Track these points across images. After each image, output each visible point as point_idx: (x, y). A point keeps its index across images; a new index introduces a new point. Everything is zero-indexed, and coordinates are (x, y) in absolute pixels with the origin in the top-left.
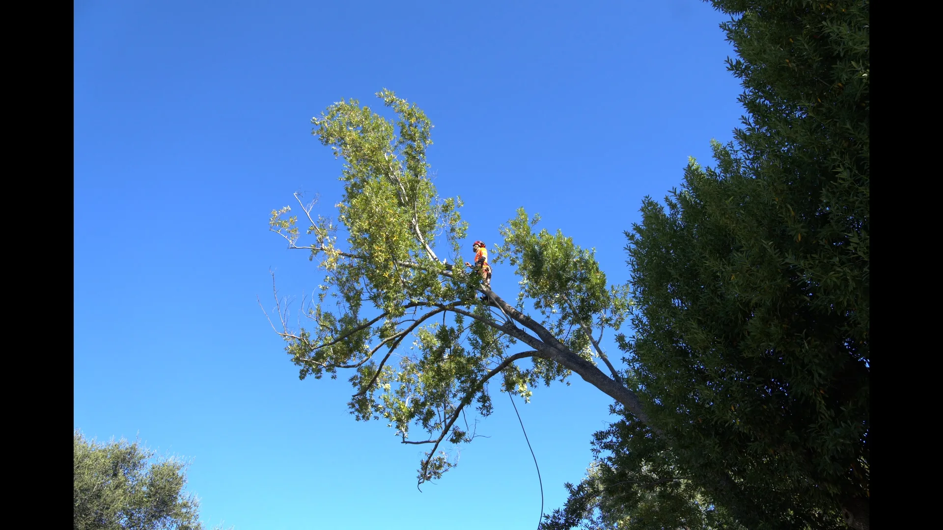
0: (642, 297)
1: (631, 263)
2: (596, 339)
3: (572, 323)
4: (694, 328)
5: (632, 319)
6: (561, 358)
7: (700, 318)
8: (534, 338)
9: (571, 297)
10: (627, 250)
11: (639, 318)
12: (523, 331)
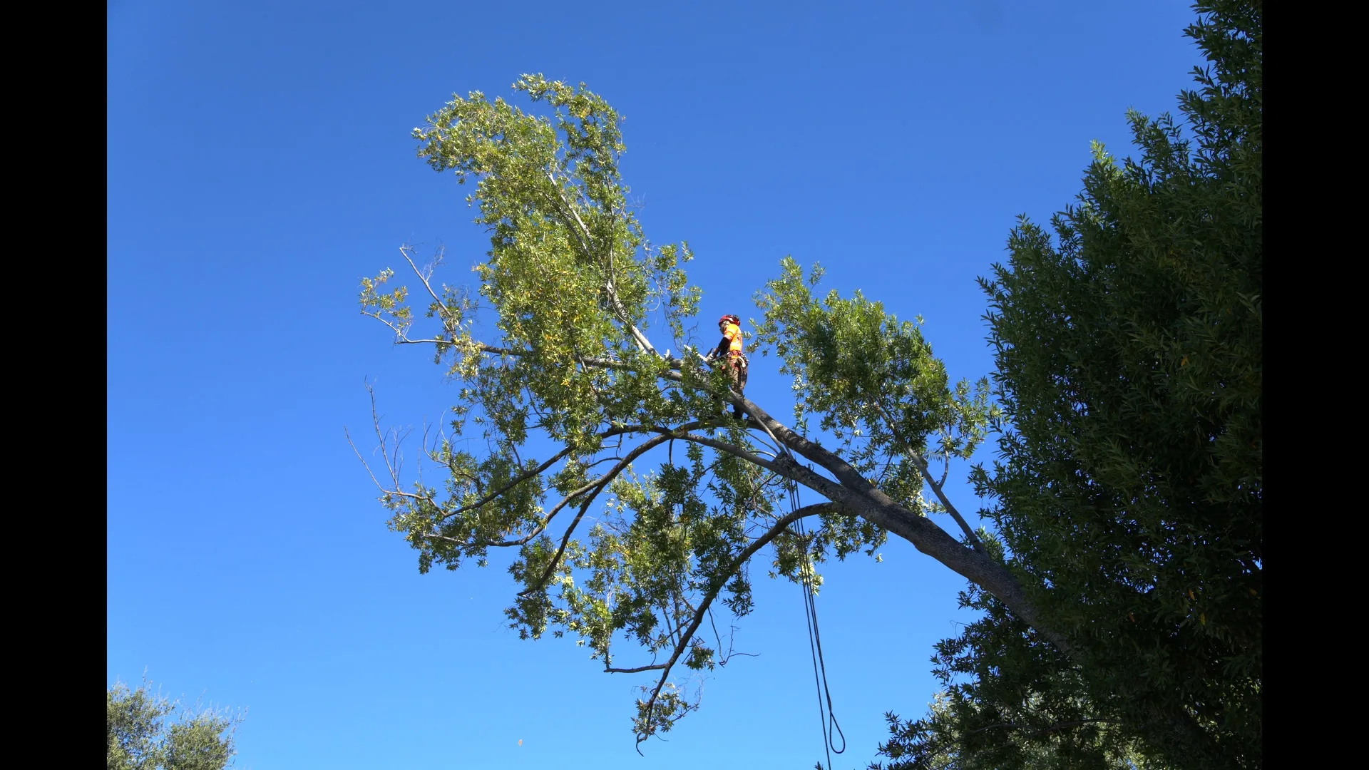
1: (996, 340)
2: (937, 478)
3: (892, 452)
4: (1114, 455)
5: (1000, 440)
7: (1124, 436)
8: (828, 481)
9: (889, 407)
10: (987, 320)
11: (1012, 438)
12: (808, 469)
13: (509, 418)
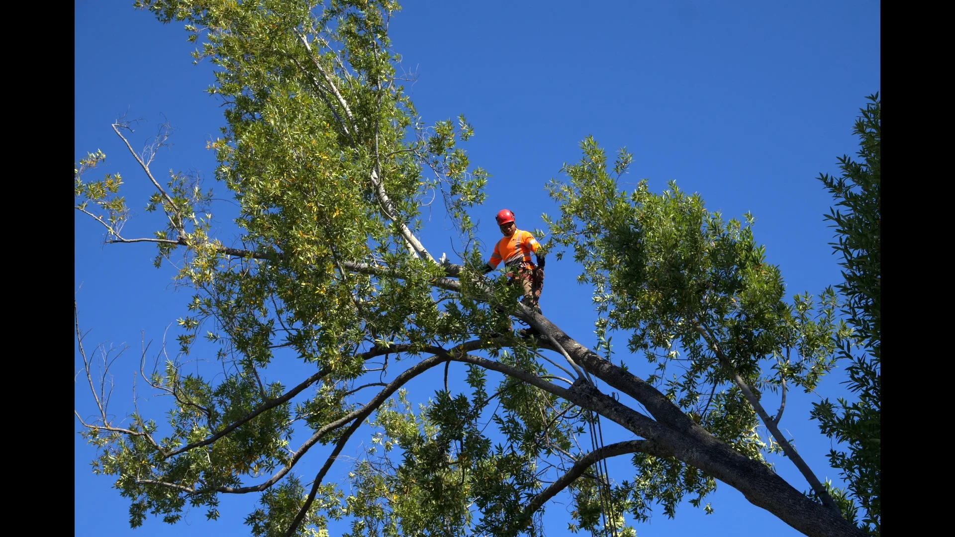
0: (870, 321)
1: (843, 247)
2: (771, 412)
3: (715, 379)
5: (850, 369)
6: (696, 455)
8: (636, 413)
9: (711, 324)
10: (831, 220)
11: (865, 366)
12: (613, 399)
13: (250, 334)
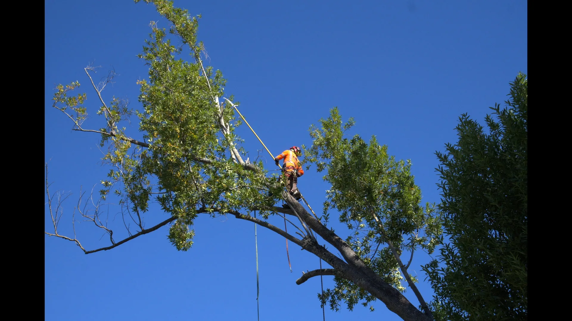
0: (453, 225)
1: (443, 186)
2: (405, 262)
3: (379, 241)
4: (515, 264)
5: (442, 250)
6: (363, 282)
7: (522, 253)
8: (335, 257)
9: (379, 213)
10: (438, 171)
11: (449, 248)
12: (324, 248)
13: (138, 193)
